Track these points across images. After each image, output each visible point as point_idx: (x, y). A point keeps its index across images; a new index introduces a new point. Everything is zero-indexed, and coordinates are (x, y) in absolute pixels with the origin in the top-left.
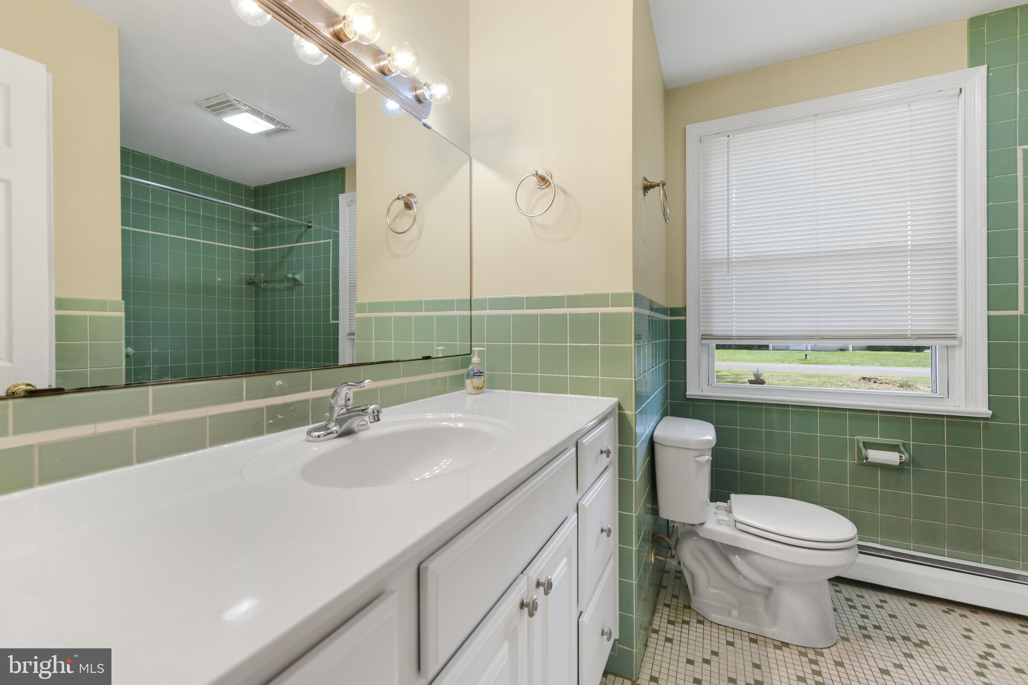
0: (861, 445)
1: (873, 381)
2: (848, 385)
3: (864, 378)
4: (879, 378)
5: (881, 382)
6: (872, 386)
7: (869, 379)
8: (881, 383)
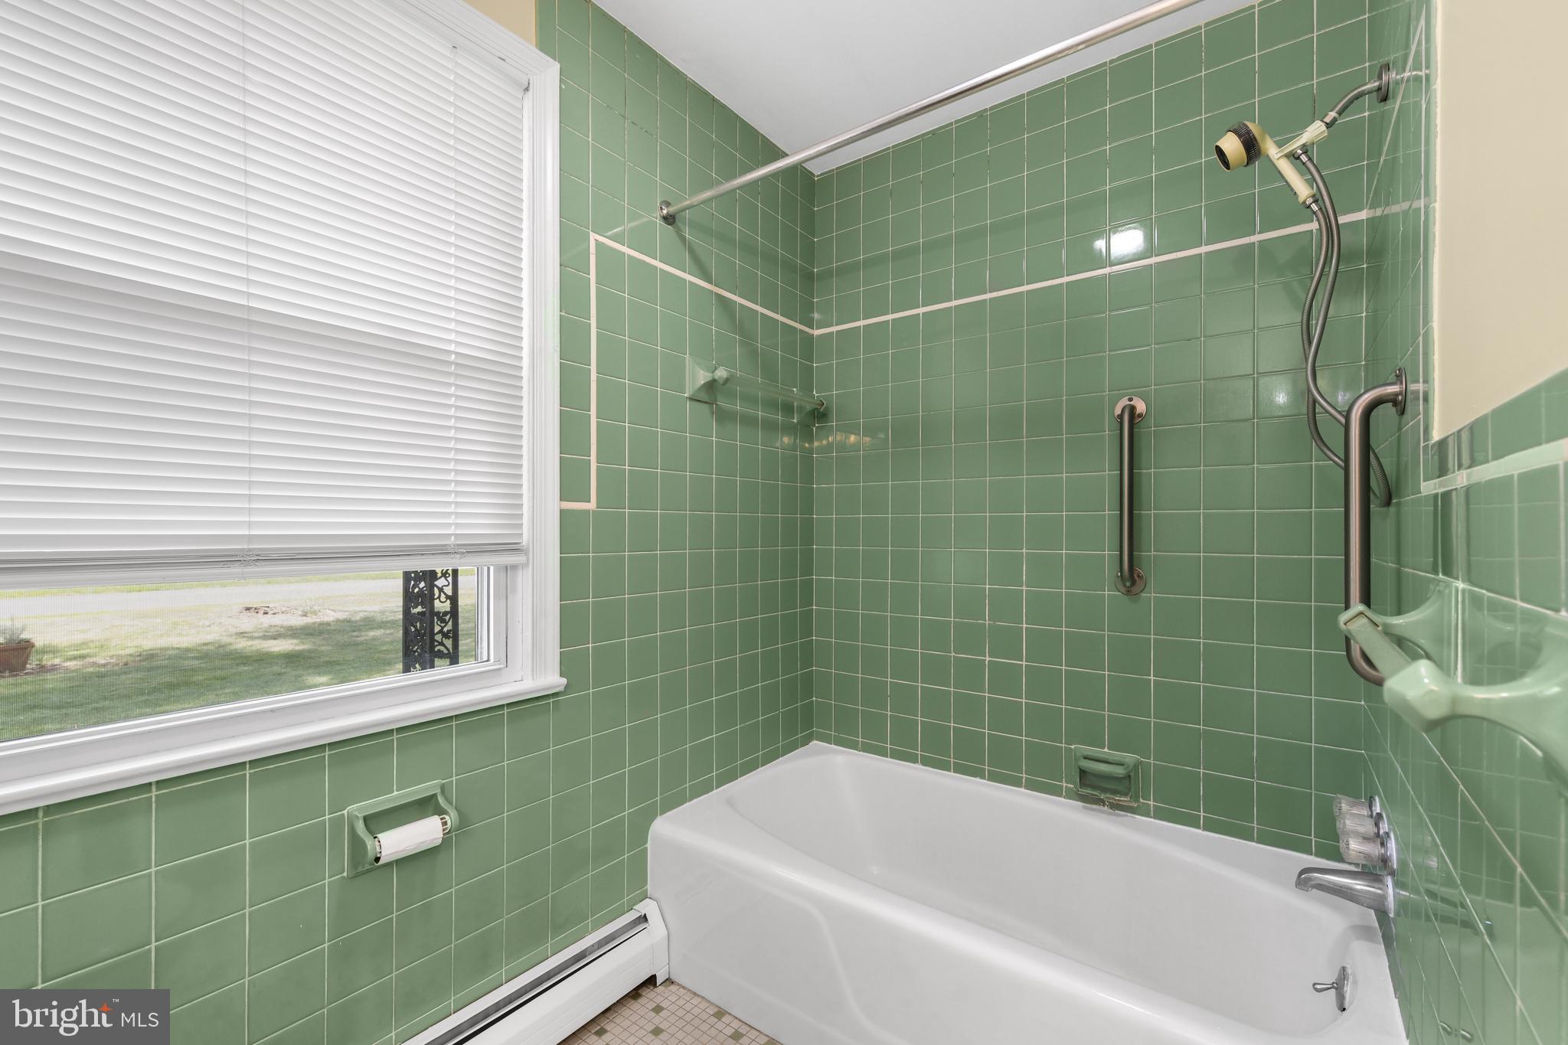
0: (360, 827)
1: (262, 612)
2: (221, 623)
3: (248, 609)
4: (270, 606)
5: (275, 611)
6: (261, 621)
7: (256, 609)
8: (275, 614)
